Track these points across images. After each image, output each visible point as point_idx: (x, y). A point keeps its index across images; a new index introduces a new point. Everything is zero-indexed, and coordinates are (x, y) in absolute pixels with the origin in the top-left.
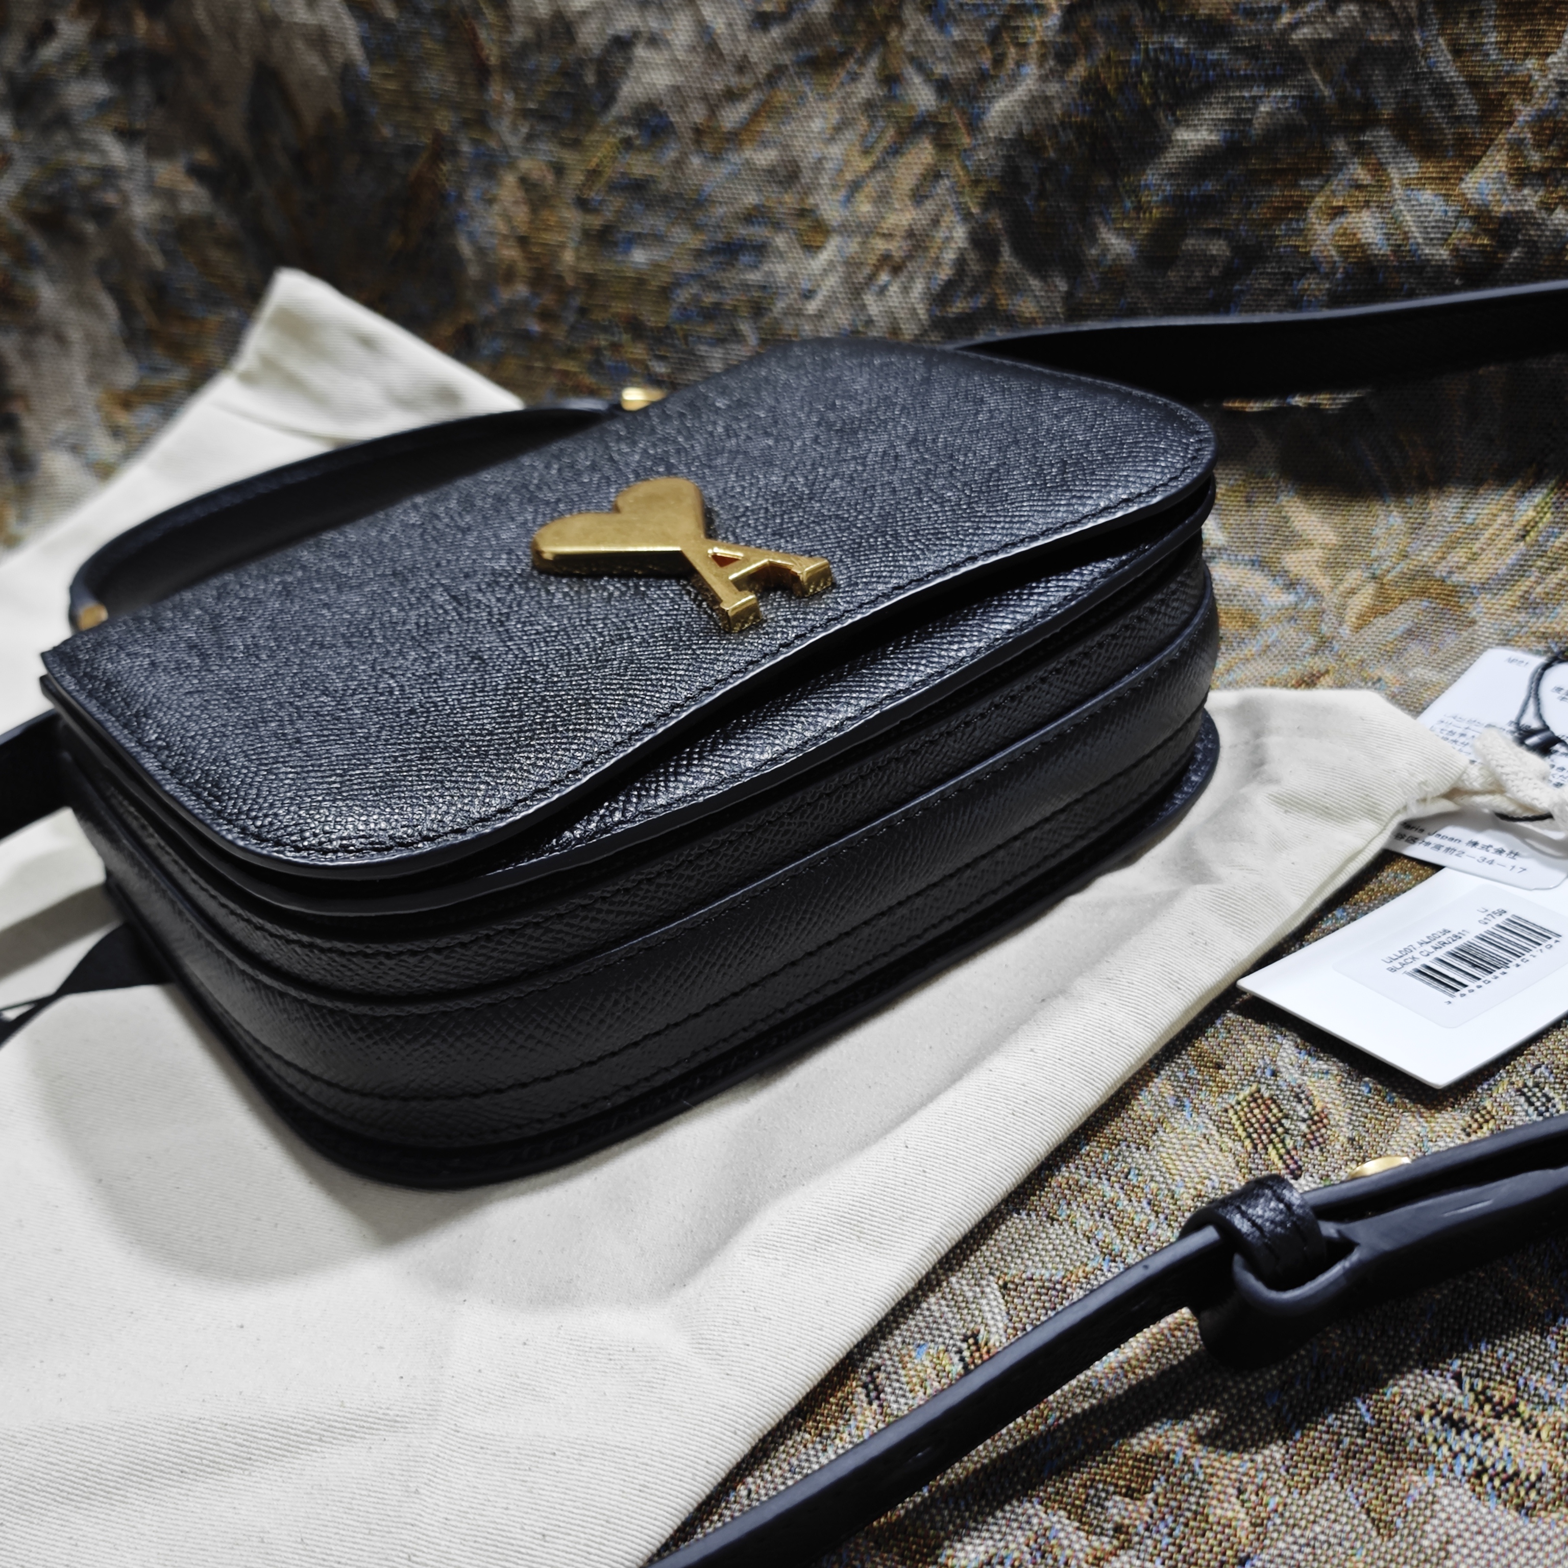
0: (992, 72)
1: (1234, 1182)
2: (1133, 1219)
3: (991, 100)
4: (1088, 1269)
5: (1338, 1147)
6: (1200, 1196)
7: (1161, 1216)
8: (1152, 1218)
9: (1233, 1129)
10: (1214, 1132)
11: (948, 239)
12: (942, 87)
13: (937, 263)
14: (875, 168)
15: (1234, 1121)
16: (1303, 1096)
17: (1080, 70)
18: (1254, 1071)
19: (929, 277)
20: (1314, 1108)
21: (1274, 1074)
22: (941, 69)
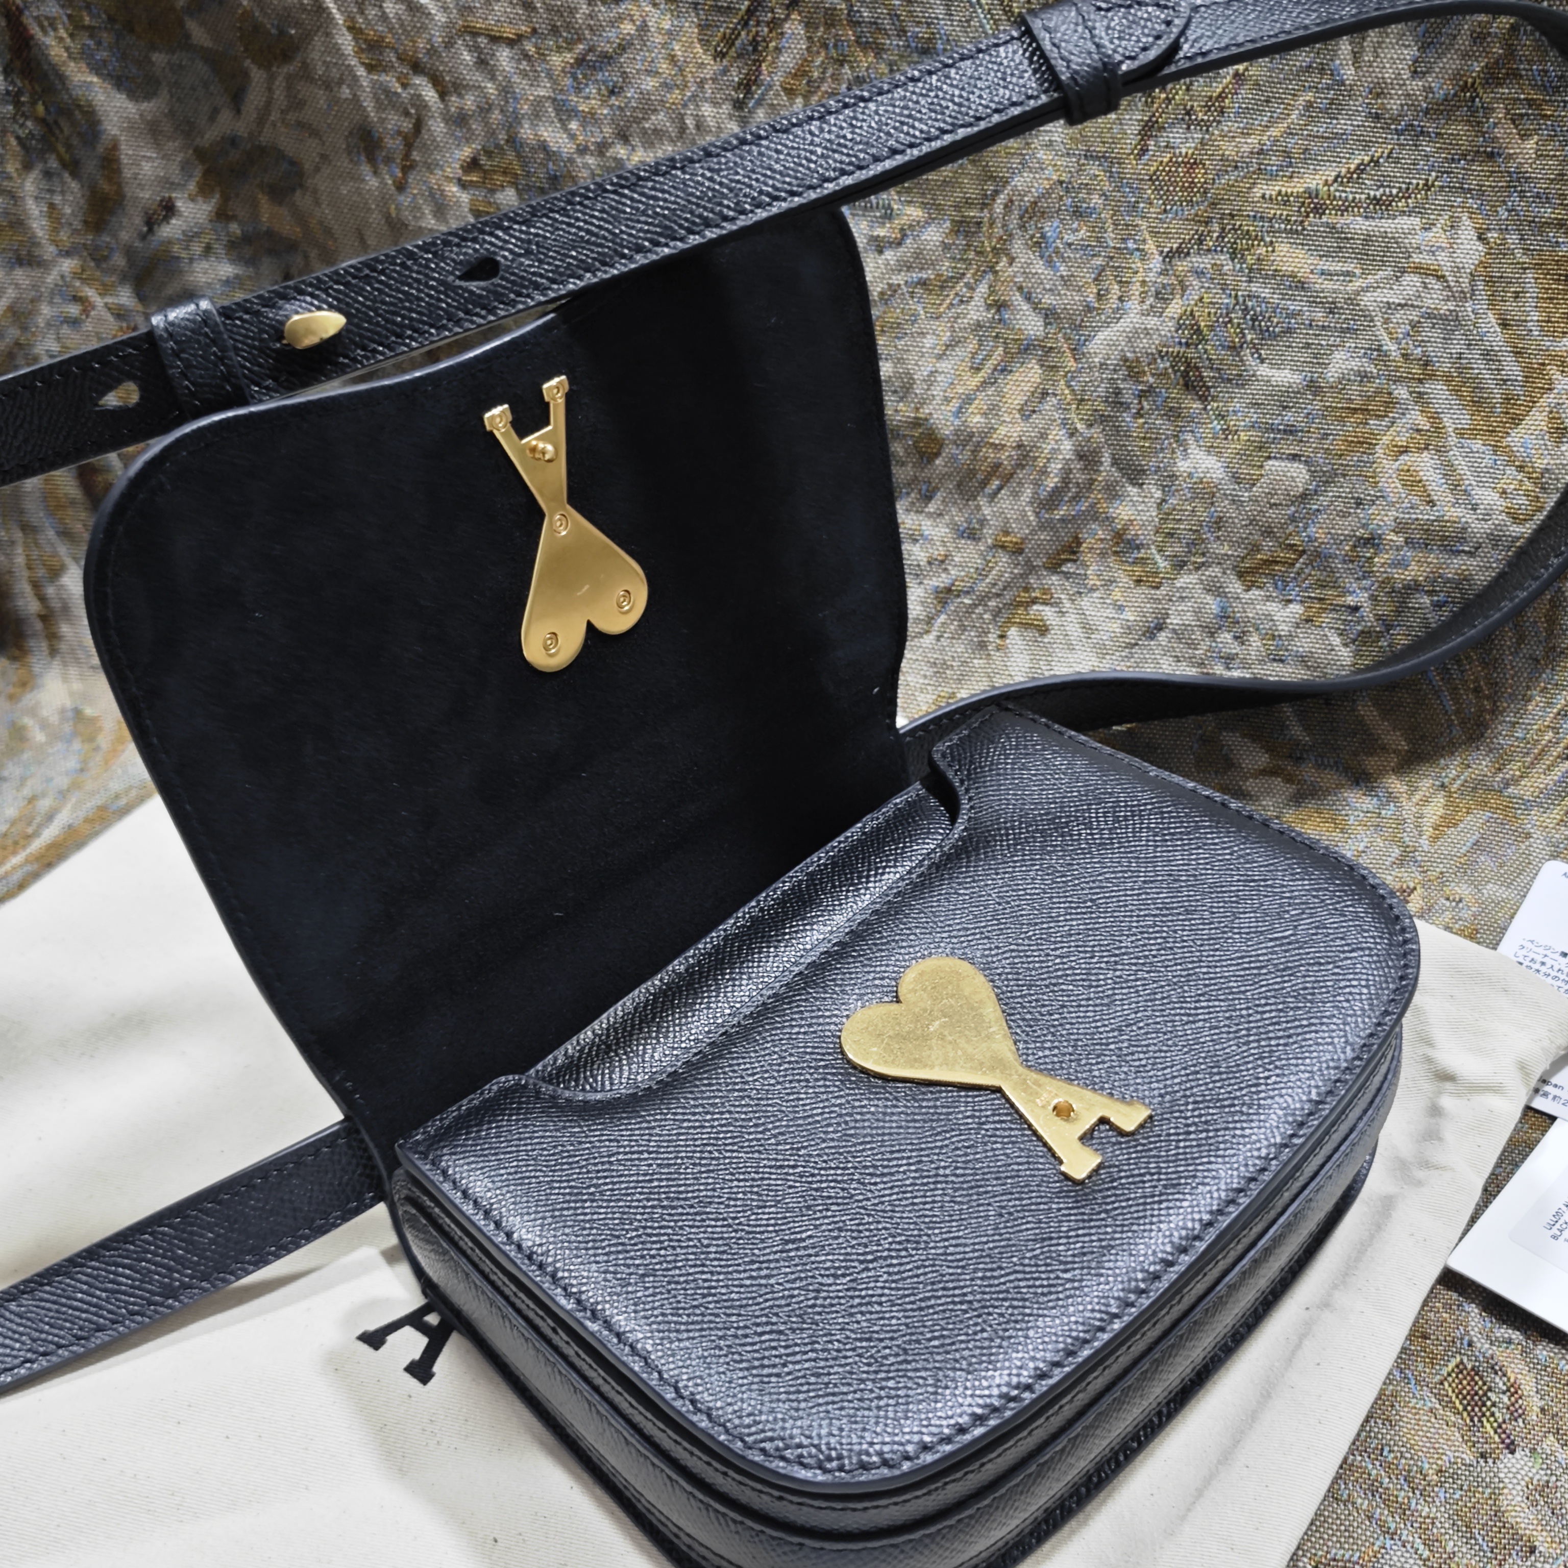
0: (1096, 305)
1: (1464, 1456)
2: (1397, 1497)
3: (1096, 330)
4: (1376, 1548)
5: (1535, 1418)
6: (1441, 1471)
7: (1417, 1492)
8: (1411, 1494)
9: (1451, 1402)
10: (1438, 1406)
11: (1054, 451)
12: (1049, 315)
13: (1044, 472)
14: (984, 384)
15: (1450, 1393)
16: (1497, 1368)
17: (1175, 308)
18: (1453, 1342)
19: (1037, 484)
20: (1509, 1380)
21: (1470, 1344)
22: (1048, 300)
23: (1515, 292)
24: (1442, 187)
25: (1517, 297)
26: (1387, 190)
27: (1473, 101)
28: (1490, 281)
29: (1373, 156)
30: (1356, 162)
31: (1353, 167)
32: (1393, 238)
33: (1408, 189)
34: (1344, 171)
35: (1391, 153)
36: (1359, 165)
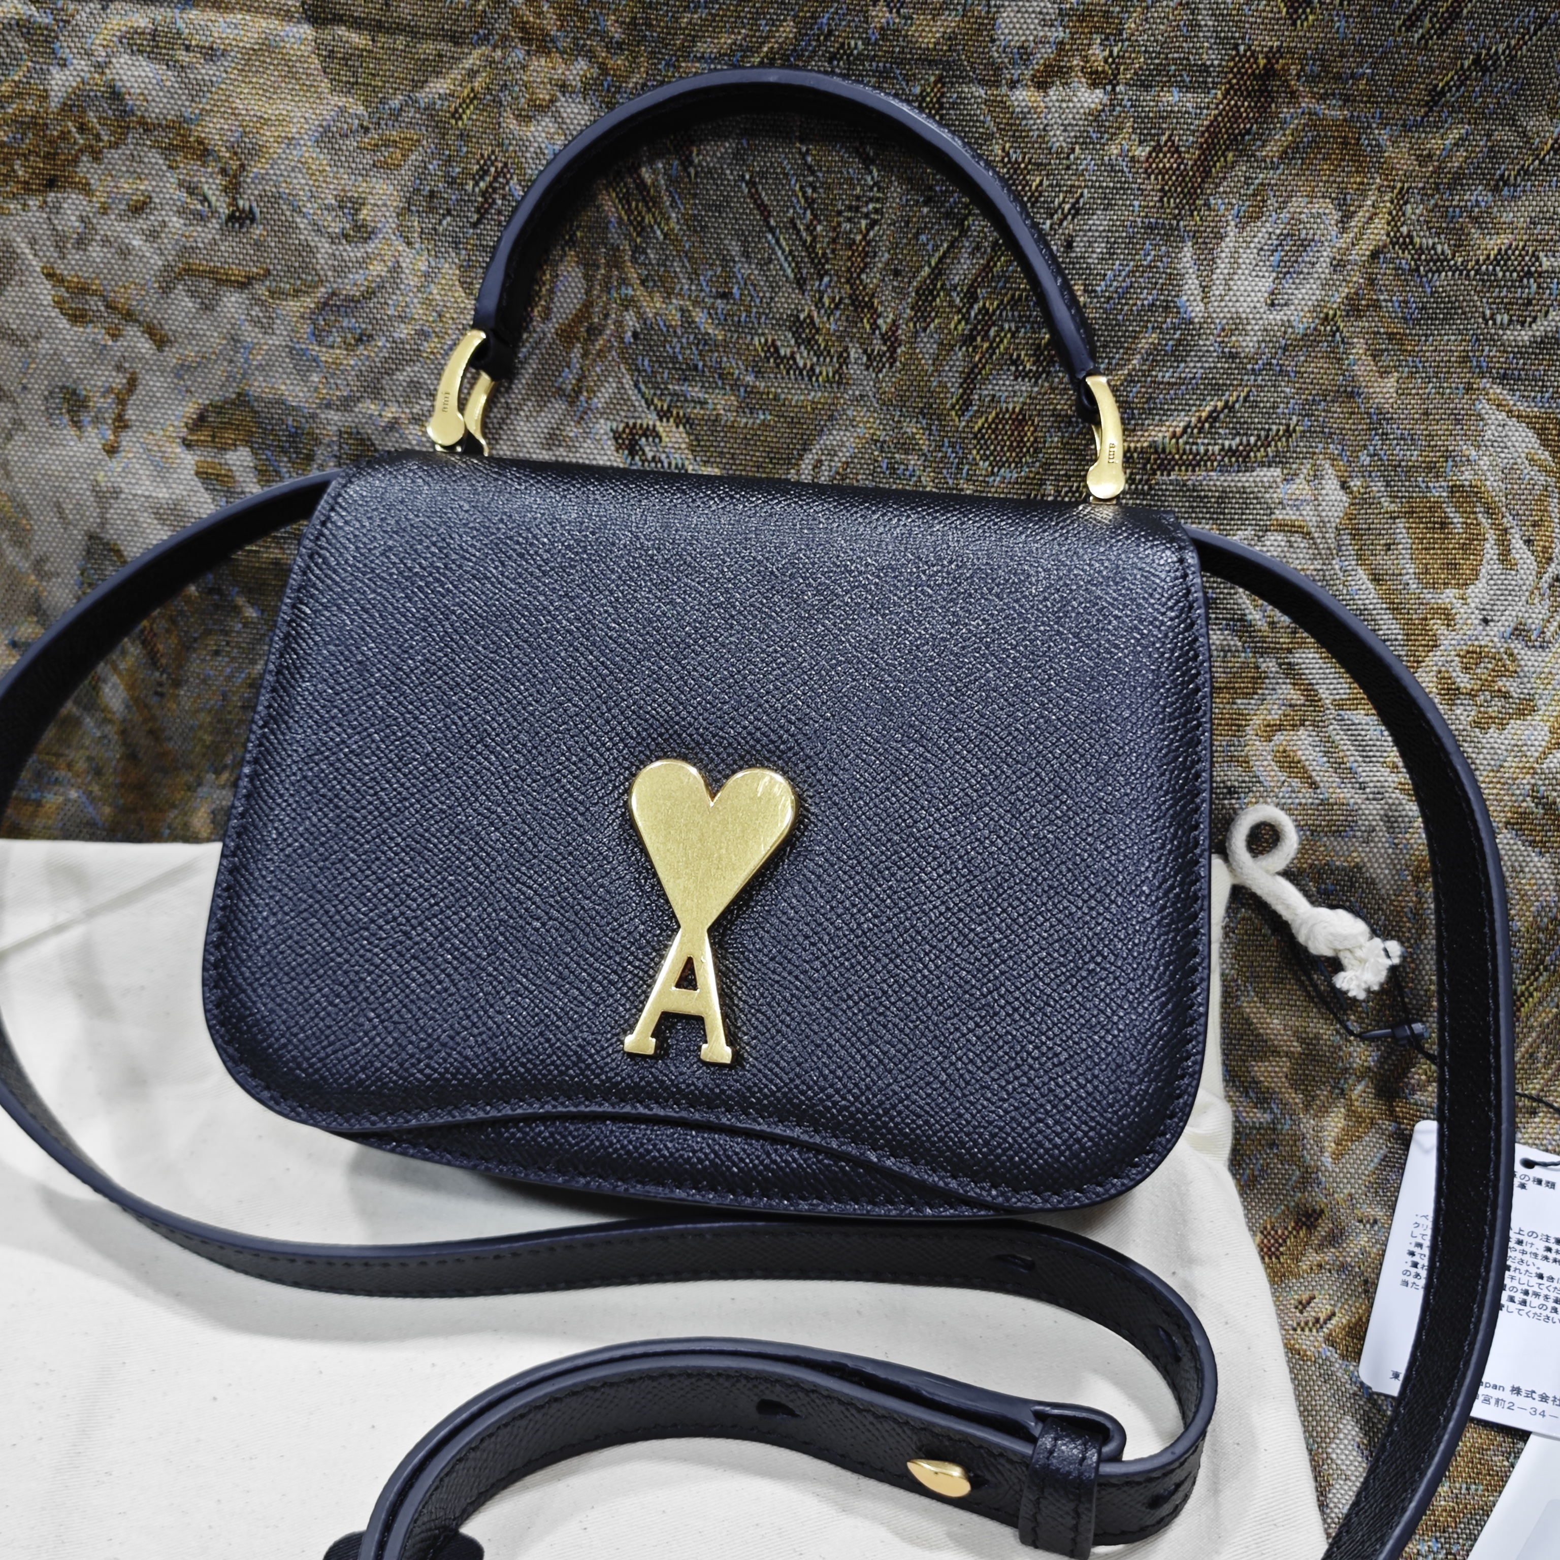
23: (1386, 544)
24: (1304, 432)
25: (1389, 549)
26: (1245, 439)
27: (1334, 336)
28: (1356, 534)
29: (1227, 402)
30: (1208, 409)
31: (1204, 414)
32: (1252, 493)
33: (1267, 436)
34: (1194, 419)
35: (1248, 396)
36: (1212, 412)
